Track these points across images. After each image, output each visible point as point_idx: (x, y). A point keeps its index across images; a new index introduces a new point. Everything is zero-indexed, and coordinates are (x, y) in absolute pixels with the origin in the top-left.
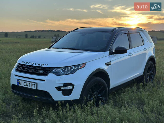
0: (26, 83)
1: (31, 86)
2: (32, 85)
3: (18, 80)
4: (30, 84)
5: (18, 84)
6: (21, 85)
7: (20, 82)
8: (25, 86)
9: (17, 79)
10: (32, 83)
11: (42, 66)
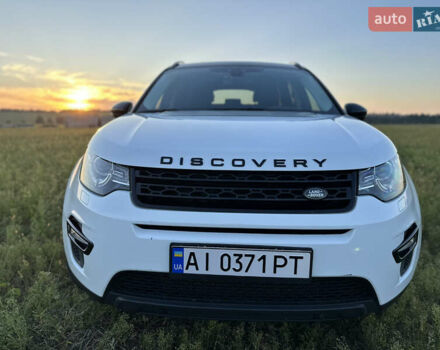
0: (240, 256)
1: (276, 266)
2: (280, 262)
3: (175, 247)
4: (264, 258)
5: (177, 267)
6: (202, 271)
7: (192, 254)
8: (231, 273)
9: (172, 244)
10: (278, 254)
11: (300, 168)
